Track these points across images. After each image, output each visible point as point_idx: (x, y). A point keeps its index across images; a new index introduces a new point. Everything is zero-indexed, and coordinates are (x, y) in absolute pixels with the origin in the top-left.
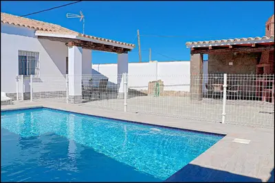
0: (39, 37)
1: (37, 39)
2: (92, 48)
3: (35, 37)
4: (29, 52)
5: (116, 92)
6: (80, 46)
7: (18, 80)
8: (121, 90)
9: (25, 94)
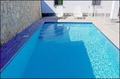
7: (89, 8)
9: (93, 14)
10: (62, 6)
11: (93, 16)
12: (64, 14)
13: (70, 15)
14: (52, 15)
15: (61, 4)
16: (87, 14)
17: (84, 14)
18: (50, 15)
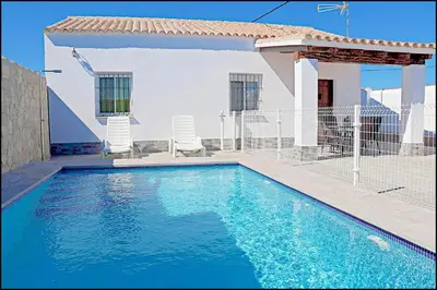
0: (261, 49)
1: (258, 54)
2: (340, 60)
3: (256, 50)
4: (250, 75)
5: (396, 139)
6: (316, 57)
7: (223, 120)
8: (407, 138)
9: (238, 140)
10: (127, 118)
11: (239, 149)
12: (135, 145)
13: (156, 147)
14: (89, 150)
15: (123, 109)
16: (218, 141)
17: (208, 143)
18: (83, 150)
